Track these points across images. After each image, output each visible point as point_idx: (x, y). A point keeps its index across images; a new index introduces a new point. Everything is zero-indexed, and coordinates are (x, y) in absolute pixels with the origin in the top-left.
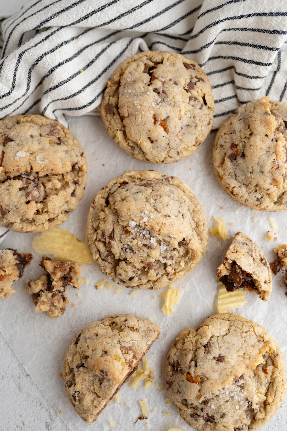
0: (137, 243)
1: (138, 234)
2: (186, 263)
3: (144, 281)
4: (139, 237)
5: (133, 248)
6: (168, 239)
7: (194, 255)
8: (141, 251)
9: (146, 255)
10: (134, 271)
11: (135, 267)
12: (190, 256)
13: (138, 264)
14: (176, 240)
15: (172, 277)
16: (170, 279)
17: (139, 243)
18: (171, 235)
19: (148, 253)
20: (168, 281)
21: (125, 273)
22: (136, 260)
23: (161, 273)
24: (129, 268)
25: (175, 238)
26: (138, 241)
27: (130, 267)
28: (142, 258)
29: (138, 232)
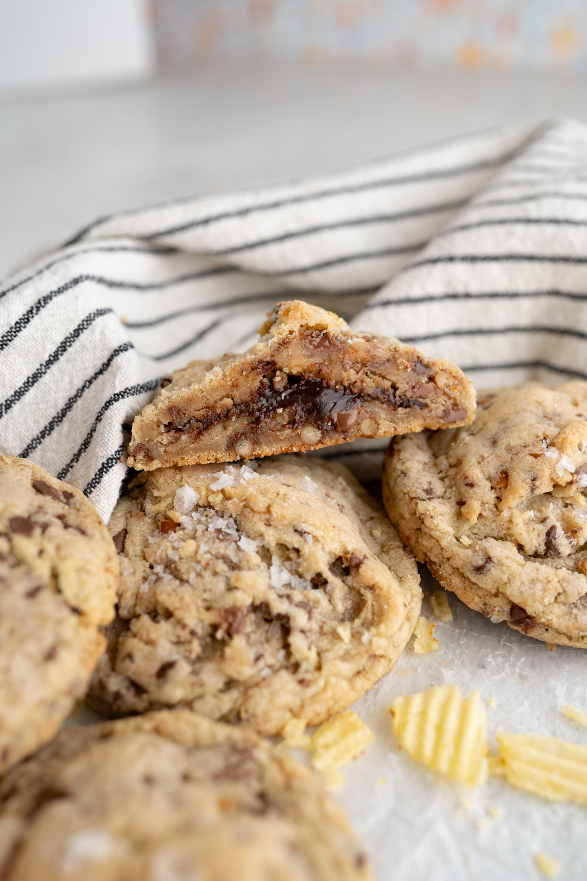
0: (196, 552)
1: (200, 528)
2: (356, 636)
3: (212, 679)
4: (204, 535)
5: (183, 568)
6: (293, 540)
7: (381, 610)
8: (207, 575)
9: (221, 586)
10: (178, 643)
11: (184, 626)
12: (370, 616)
13: (194, 613)
14: (320, 546)
15: (308, 677)
16: (302, 682)
17: (204, 548)
18: (304, 527)
19: (228, 579)
20: (298, 687)
21: (147, 648)
22: (187, 599)
23: (269, 659)
24: (162, 632)
25: (316, 539)
26: (198, 546)
27: (165, 626)
28: (207, 596)
29: (199, 522)
